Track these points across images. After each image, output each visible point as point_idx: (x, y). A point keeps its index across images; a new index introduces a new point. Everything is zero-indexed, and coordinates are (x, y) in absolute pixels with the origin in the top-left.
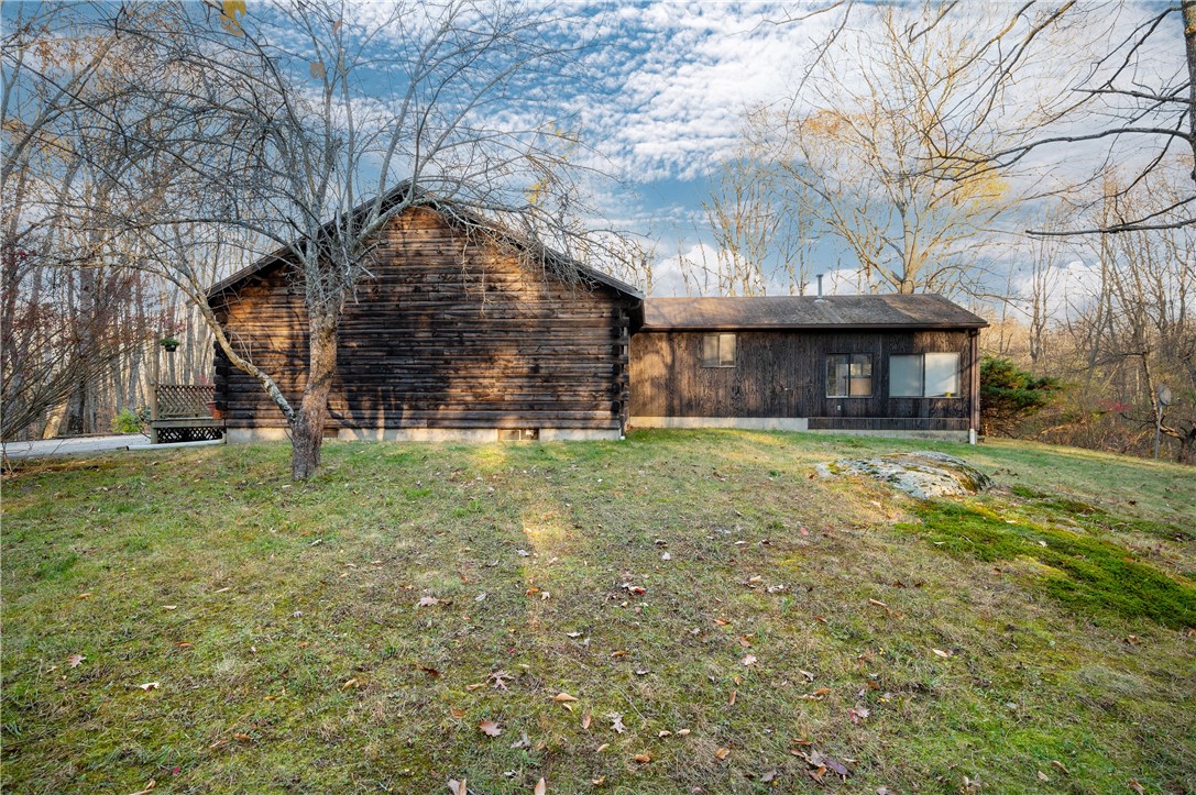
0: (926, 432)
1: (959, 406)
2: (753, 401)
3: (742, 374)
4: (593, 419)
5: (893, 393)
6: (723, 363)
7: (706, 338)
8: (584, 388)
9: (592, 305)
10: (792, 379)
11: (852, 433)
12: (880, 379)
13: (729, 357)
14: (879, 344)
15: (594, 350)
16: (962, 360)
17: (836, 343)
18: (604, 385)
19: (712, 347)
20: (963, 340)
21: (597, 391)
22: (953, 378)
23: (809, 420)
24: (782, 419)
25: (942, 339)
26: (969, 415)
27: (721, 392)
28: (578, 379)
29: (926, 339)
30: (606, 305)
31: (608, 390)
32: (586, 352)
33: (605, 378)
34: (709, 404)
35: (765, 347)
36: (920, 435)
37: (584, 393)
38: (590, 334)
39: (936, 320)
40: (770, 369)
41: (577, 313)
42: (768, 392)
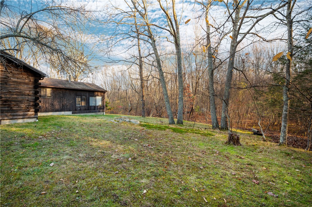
0: (97, 113)
1: (102, 107)
2: (57, 107)
3: (54, 100)
4: (27, 115)
5: (90, 105)
6: (48, 97)
7: (42, 89)
8: (23, 105)
9: (26, 77)
10: (68, 102)
11: (82, 114)
12: (88, 102)
13: (50, 95)
14: (87, 94)
15: (27, 92)
16: (102, 98)
17: (78, 93)
18: (32, 104)
19: (44, 92)
20: (103, 94)
21: (28, 106)
22: (101, 102)
23: (72, 112)
24: (65, 112)
25: (99, 94)
26: (104, 109)
27: (47, 105)
28: (21, 102)
29: (96, 93)
30: (32, 78)
31: (33, 105)
32: (24, 92)
33: (32, 101)
34: (43, 109)
35: (60, 93)
36: (96, 114)
37: (23, 106)
38: (26, 86)
39: (98, 89)
40: (62, 99)
41: (20, 79)
42: (61, 105)
